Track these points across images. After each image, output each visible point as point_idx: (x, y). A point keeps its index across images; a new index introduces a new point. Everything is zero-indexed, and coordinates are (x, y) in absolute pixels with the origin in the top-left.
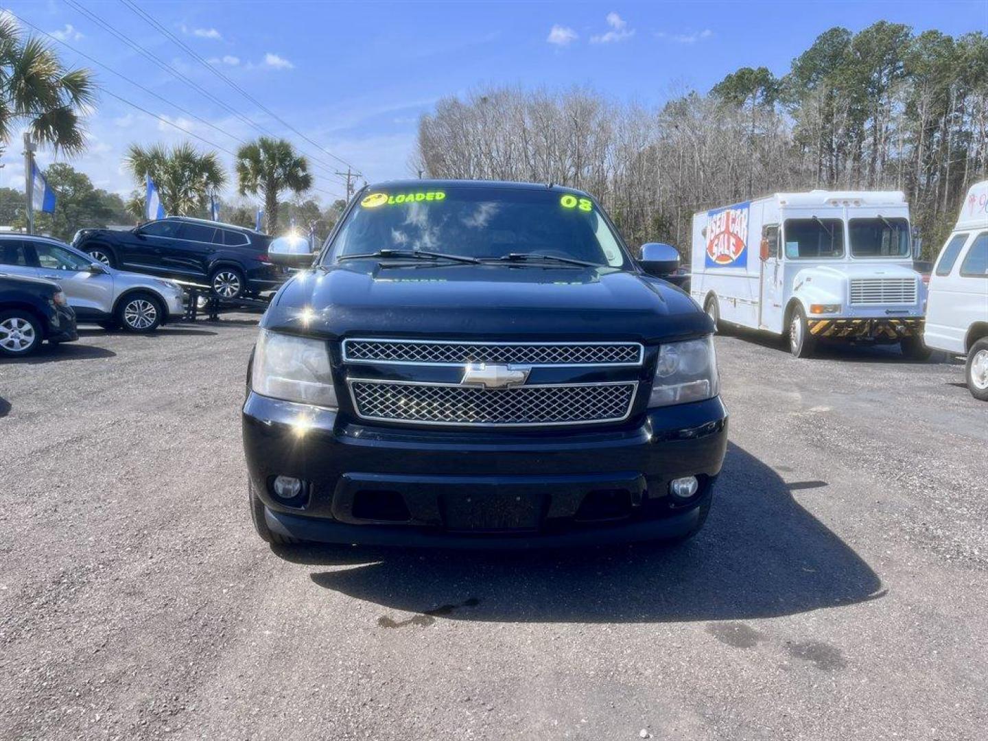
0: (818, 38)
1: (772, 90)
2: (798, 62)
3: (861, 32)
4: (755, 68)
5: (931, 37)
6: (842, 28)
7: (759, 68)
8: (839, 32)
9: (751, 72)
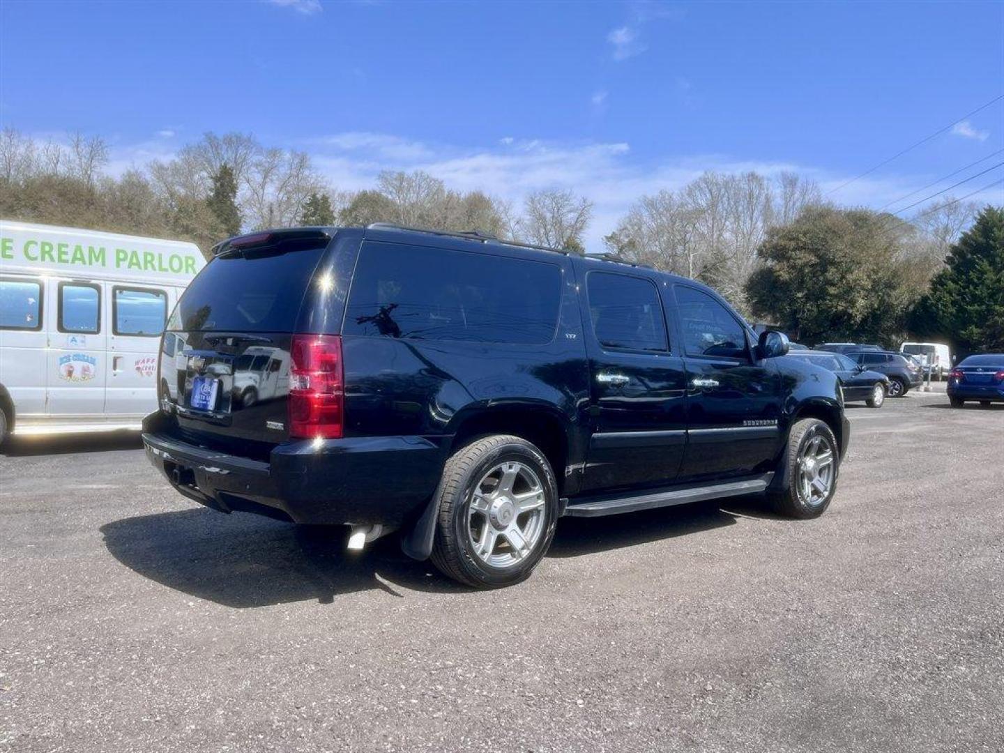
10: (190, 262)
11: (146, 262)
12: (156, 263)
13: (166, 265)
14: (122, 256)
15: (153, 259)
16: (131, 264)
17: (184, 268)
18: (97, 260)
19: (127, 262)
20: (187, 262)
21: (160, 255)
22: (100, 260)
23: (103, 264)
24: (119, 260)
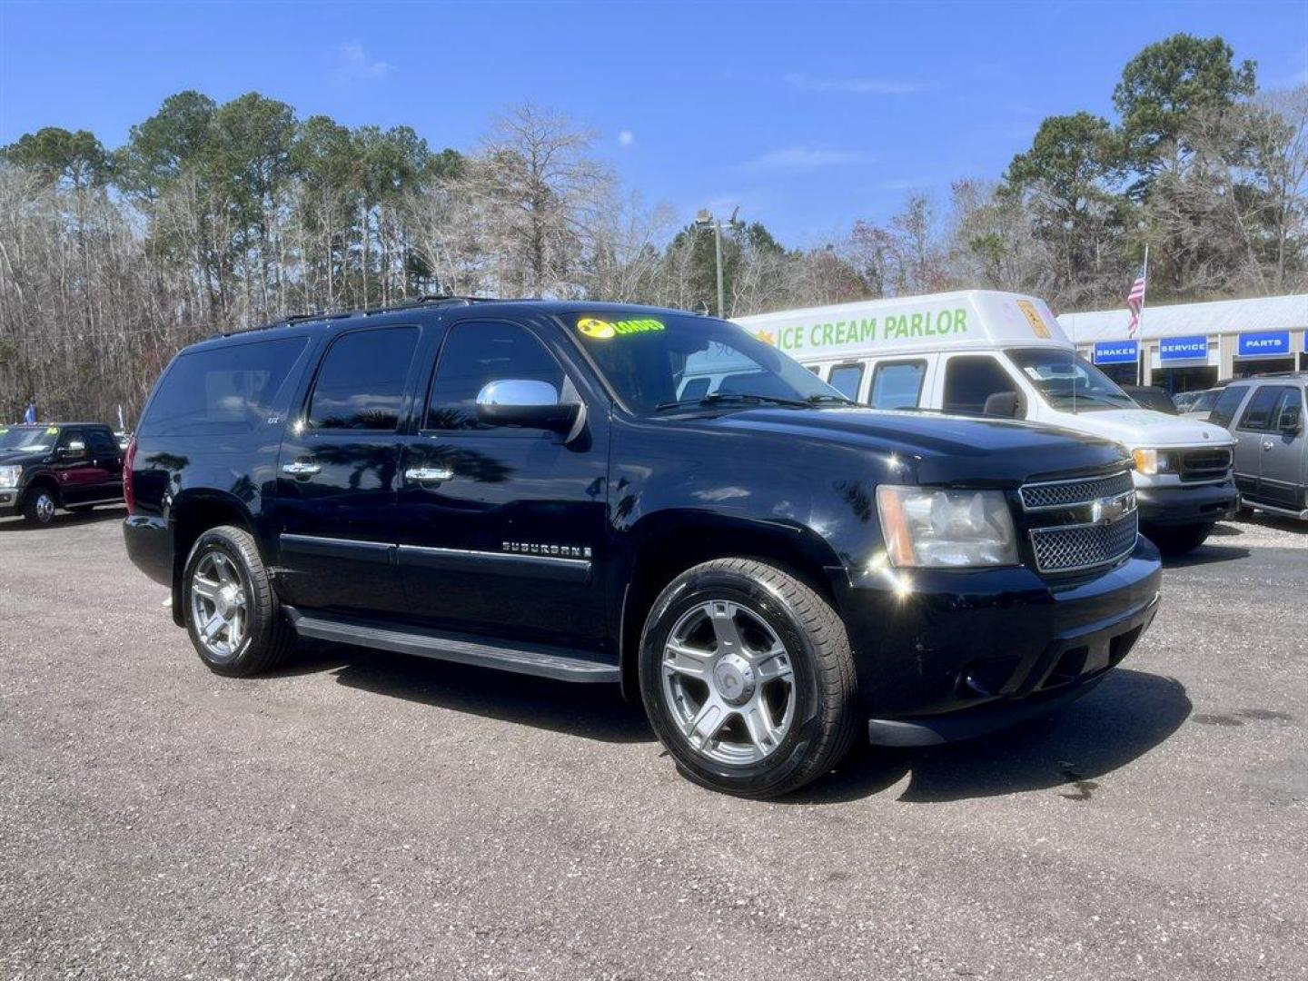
0: (166, 101)
1: (104, 167)
2: (139, 132)
3: (228, 104)
4: (73, 131)
5: (322, 124)
6: (200, 94)
7: (80, 132)
8: (197, 99)
9: (67, 136)
10: (961, 316)
11: (914, 326)
12: (923, 326)
13: (933, 327)
14: (891, 323)
15: (920, 322)
16: (899, 332)
17: (952, 328)
18: (868, 334)
19: (895, 331)
20: (957, 316)
21: (928, 314)
22: (871, 334)
23: (873, 338)
24: (888, 329)
